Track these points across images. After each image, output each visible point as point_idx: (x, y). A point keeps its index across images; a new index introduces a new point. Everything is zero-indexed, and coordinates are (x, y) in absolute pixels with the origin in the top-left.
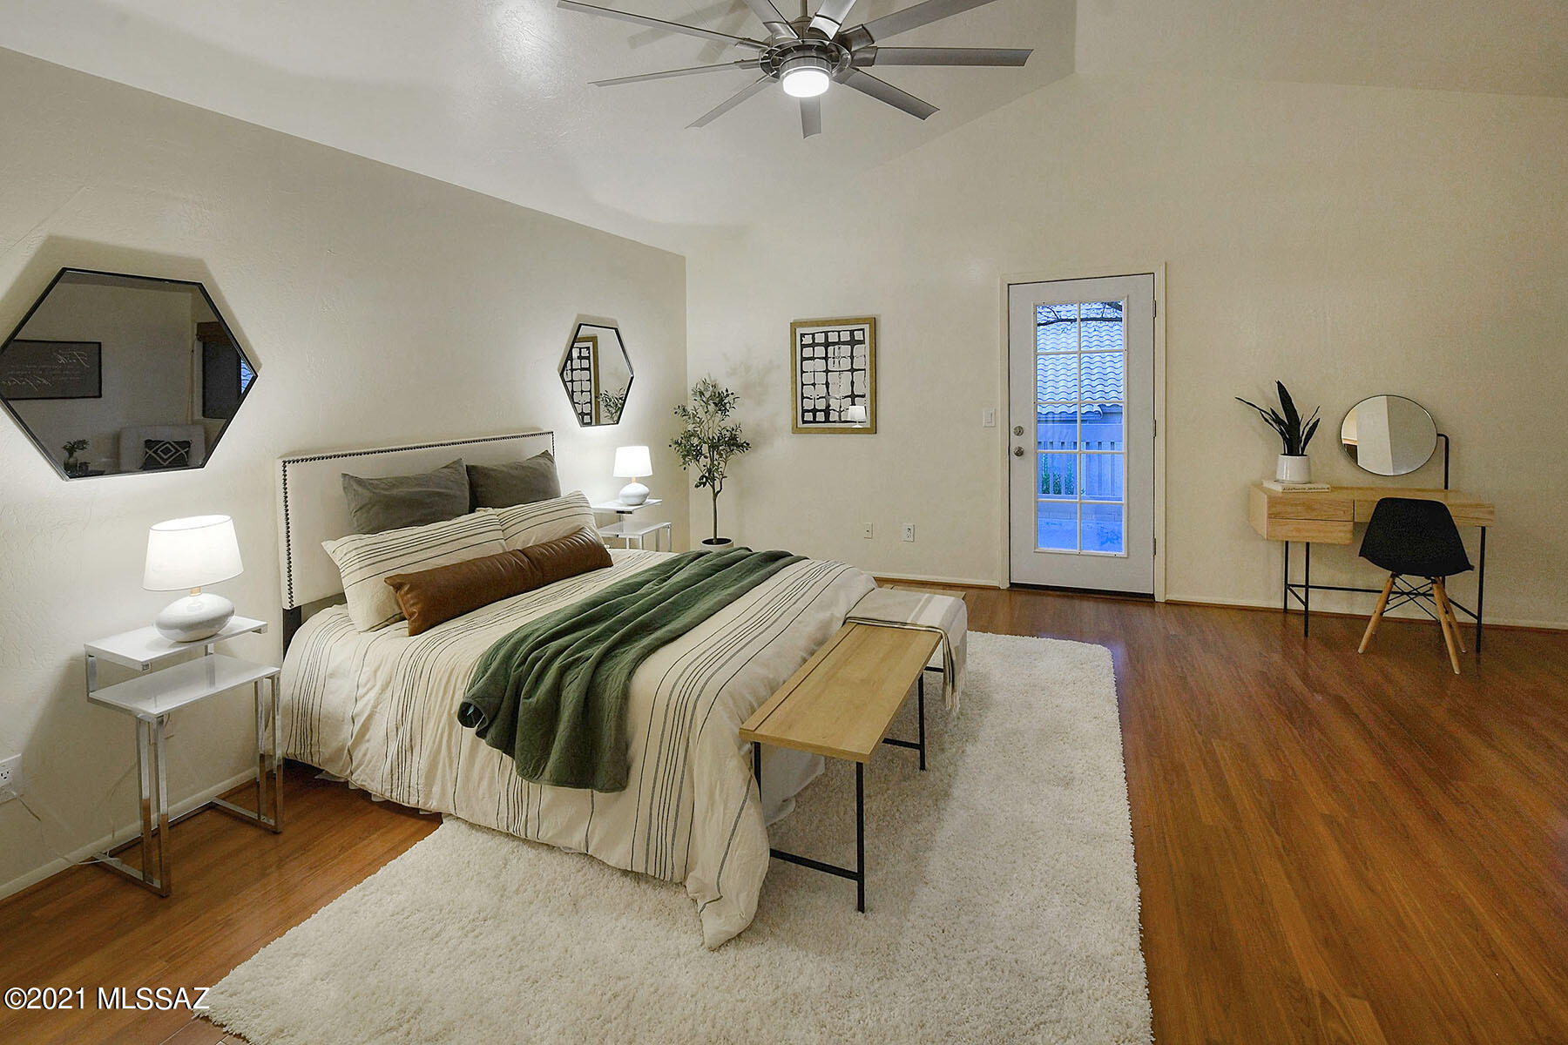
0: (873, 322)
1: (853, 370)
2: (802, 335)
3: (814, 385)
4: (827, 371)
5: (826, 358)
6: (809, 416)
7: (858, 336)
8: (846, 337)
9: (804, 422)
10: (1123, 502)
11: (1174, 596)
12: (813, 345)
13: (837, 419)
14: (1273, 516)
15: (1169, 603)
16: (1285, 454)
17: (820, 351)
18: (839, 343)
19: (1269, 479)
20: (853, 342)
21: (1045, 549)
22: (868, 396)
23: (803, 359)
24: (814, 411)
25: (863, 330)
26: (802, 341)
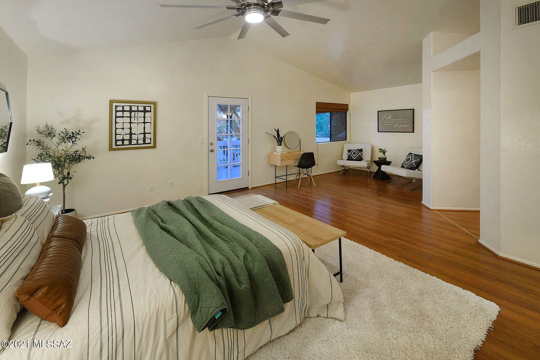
0: (155, 104)
1: (144, 123)
2: (116, 106)
3: (123, 129)
4: (131, 123)
5: (130, 117)
6: (120, 143)
7: (148, 109)
8: (141, 109)
9: (116, 145)
10: (241, 162)
11: (253, 186)
12: (123, 111)
13: (136, 143)
14: (282, 160)
15: (252, 188)
16: (279, 145)
17: (127, 114)
18: (138, 111)
19: (274, 152)
20: (145, 111)
21: (219, 181)
22: (152, 133)
23: (116, 117)
24: (123, 140)
25: (150, 107)
26: (116, 109)
